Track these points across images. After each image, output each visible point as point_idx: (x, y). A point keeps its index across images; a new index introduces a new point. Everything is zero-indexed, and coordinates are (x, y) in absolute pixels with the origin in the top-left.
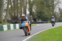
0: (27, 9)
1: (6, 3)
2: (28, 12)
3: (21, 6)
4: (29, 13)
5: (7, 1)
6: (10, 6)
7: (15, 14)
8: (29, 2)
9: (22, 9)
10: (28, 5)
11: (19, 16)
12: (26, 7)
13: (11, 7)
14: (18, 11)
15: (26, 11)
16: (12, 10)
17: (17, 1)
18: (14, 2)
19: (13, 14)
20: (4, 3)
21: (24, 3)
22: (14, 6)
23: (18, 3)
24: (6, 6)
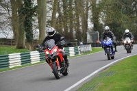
0: (89, 20)
1: (51, 9)
2: (90, 25)
3: (77, 15)
4: (93, 26)
5: (51, 6)
6: (57, 15)
7: (66, 30)
8: (93, 5)
9: (80, 19)
10: (90, 11)
11: (74, 32)
12: (87, 15)
13: (60, 16)
14: (72, 23)
15: (87, 22)
16: (60, 21)
17: (70, 5)
18: (65, 7)
19: (63, 30)
20: (48, 9)
21: (83, 7)
22: (65, 13)
23: (71, 9)
24: (50, 14)
